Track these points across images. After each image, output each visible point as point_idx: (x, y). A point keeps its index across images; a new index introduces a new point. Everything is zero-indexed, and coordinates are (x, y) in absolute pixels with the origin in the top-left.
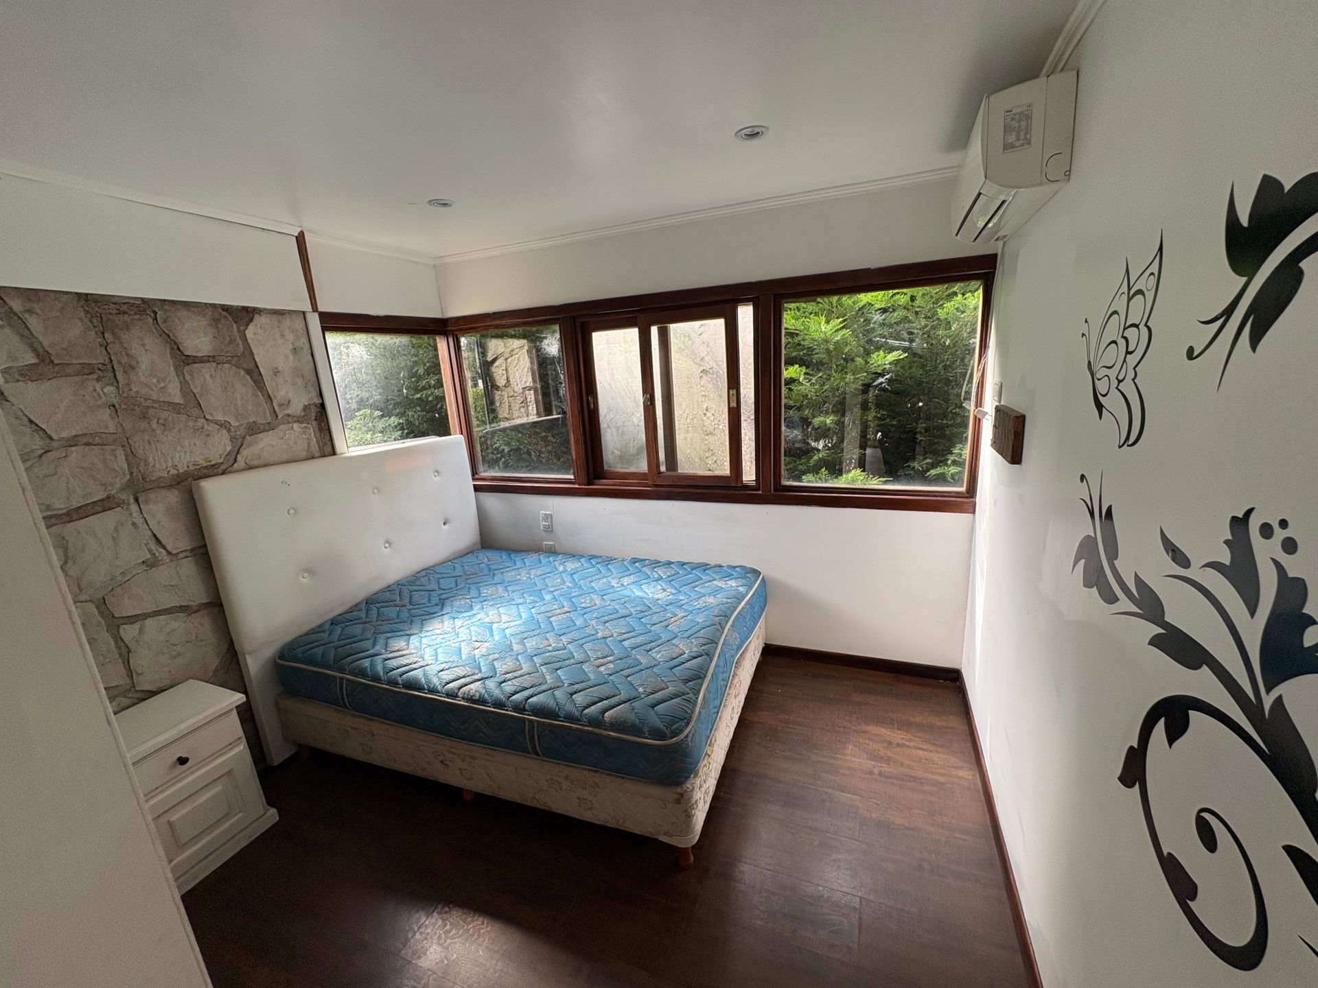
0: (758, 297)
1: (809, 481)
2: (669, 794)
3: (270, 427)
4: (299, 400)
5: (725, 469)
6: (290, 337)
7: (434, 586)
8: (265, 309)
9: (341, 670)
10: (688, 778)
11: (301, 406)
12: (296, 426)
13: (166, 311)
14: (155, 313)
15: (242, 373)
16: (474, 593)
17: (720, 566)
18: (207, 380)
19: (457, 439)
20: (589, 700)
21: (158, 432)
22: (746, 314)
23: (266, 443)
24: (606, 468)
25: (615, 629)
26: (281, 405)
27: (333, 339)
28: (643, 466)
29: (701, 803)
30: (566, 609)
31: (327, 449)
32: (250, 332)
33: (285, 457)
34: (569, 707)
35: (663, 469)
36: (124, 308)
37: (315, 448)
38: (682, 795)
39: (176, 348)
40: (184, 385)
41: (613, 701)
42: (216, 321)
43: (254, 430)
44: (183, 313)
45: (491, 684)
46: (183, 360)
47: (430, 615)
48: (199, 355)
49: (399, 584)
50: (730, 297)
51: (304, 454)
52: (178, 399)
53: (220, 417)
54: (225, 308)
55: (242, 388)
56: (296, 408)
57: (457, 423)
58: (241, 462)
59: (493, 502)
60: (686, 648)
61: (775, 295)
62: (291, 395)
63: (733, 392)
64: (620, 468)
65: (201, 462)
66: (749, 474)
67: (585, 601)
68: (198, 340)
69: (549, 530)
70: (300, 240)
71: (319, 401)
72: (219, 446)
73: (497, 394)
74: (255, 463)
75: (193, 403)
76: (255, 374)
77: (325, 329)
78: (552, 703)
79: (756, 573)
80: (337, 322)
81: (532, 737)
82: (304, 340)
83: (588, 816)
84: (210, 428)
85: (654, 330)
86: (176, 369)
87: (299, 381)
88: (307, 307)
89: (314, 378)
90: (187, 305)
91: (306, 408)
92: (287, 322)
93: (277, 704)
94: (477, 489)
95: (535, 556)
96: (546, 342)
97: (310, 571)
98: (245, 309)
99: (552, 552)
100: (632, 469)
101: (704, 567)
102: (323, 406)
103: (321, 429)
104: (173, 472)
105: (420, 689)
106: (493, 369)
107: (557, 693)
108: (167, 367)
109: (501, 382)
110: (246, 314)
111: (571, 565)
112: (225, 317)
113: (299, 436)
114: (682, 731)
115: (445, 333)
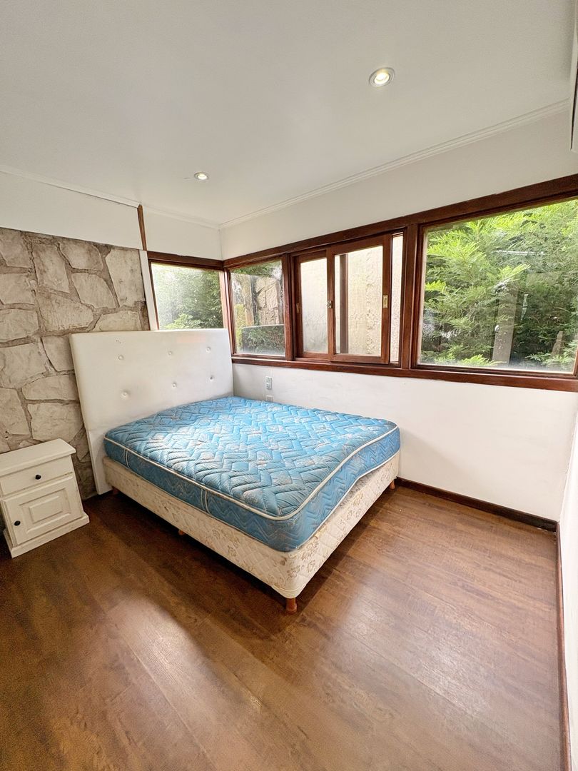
0: (406, 228)
2: (278, 555)
3: (115, 311)
4: (132, 298)
5: (377, 352)
6: (130, 263)
7: (196, 411)
8: (117, 247)
9: (126, 446)
10: (292, 548)
11: (133, 302)
12: (129, 312)
13: (64, 243)
14: (59, 244)
15: (102, 280)
17: (369, 418)
18: (82, 281)
19: (225, 331)
21: (56, 307)
22: (398, 243)
23: (111, 319)
24: (305, 351)
25: (281, 446)
26: (121, 300)
27: (156, 267)
28: (325, 350)
31: (146, 326)
32: (108, 258)
33: (122, 329)
34: (226, 484)
35: (338, 351)
36: (44, 241)
37: (139, 325)
39: (68, 264)
40: (71, 283)
42: (89, 251)
43: (106, 311)
44: (73, 245)
45: (192, 463)
46: (72, 270)
48: (80, 268)
49: (178, 408)
50: (386, 230)
51: (133, 328)
52: (67, 291)
53: (88, 302)
54: (96, 245)
55: (102, 288)
56: (130, 303)
57: (227, 322)
58: (98, 327)
60: (317, 461)
61: (419, 225)
62: (127, 295)
63: (386, 297)
64: (313, 351)
65: (77, 325)
66: (394, 358)
67: (273, 429)
68: (79, 259)
69: (269, 388)
70: (140, 210)
71: (143, 300)
72: (86, 318)
73: (260, 312)
74: (104, 329)
75: (74, 294)
76: (109, 282)
77: (150, 261)
78: (217, 480)
80: (155, 257)
81: (203, 500)
82: (138, 265)
83: (233, 560)
84: (83, 308)
86: (67, 274)
87: (133, 288)
88: (141, 247)
89: (141, 287)
90: (76, 241)
91: (136, 303)
92: (129, 255)
93: (103, 461)
94: (234, 361)
96: (274, 271)
97: (127, 392)
98: (106, 246)
99: (270, 401)
100: (320, 352)
101: (357, 418)
102: (145, 302)
103: (143, 316)
104: (61, 328)
107: (224, 475)
108: (62, 272)
109: (262, 305)
110: (107, 249)
112: (96, 250)
113: (133, 318)
114: (289, 512)
115: (223, 270)
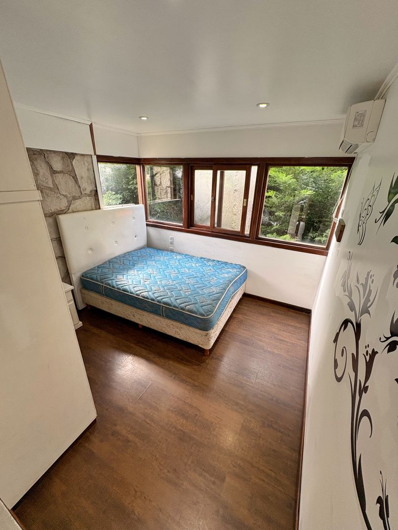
0: (260, 164)
1: (269, 237)
2: (204, 333)
3: (80, 198)
4: (89, 188)
5: (238, 229)
6: (86, 164)
7: (131, 259)
8: (79, 154)
9: (102, 283)
10: (210, 329)
11: (89, 190)
12: (88, 197)
13: (48, 154)
14: (45, 154)
15: (71, 177)
16: (144, 263)
17: (232, 264)
18: (60, 178)
19: (141, 206)
20: (182, 302)
21: (46, 198)
22: (254, 169)
23: (78, 204)
24: (195, 223)
25: (192, 281)
26: (83, 190)
27: (101, 165)
28: (208, 224)
29: (213, 338)
30: (176, 272)
31: (98, 207)
32: (74, 162)
33: (84, 209)
34: (175, 303)
35: (216, 226)
36: (35, 152)
37: (94, 206)
38: (208, 334)
39: (51, 168)
40: (53, 181)
41: (189, 303)
42: (63, 158)
43: (75, 198)
44: (53, 155)
45: (150, 293)
46: (53, 172)
47: (129, 269)
48: (58, 170)
49: (119, 256)
50: (249, 162)
51: (90, 208)
52: (51, 186)
53: (64, 193)
54: (66, 153)
55: (71, 182)
56: (88, 192)
57: (141, 199)
58: (70, 210)
59: (152, 230)
60: (215, 290)
61: (267, 164)
62: (86, 187)
63: (245, 200)
64: (200, 224)
65: (58, 209)
66: (247, 232)
67: (183, 270)
68: (57, 165)
69: (172, 243)
70: (91, 126)
71: (95, 189)
72: (63, 204)
73: (156, 188)
74: (75, 210)
75: (56, 188)
76: (75, 178)
77: (98, 161)
78: (169, 302)
79: (244, 268)
80: (102, 159)
81: (162, 311)
82: (91, 166)
83: (178, 337)
84: (62, 197)
85: (219, 172)
86: (51, 175)
87: (89, 181)
88: (93, 153)
89: (94, 180)
90: (55, 152)
91: (91, 191)
92: (86, 158)
93: (81, 291)
94: (147, 225)
95: (166, 252)
96: (177, 172)
97: (91, 249)
98: (72, 153)
99: (172, 251)
100: (204, 225)
101: (226, 263)
102: (97, 191)
103: (96, 199)
104: (50, 211)
105: (128, 292)
106: (155, 178)
107: (171, 298)
108: (48, 174)
109: (158, 183)
110: (72, 156)
111: (179, 257)
112: (67, 157)
113: (88, 201)
114: (210, 315)
115: (139, 164)
